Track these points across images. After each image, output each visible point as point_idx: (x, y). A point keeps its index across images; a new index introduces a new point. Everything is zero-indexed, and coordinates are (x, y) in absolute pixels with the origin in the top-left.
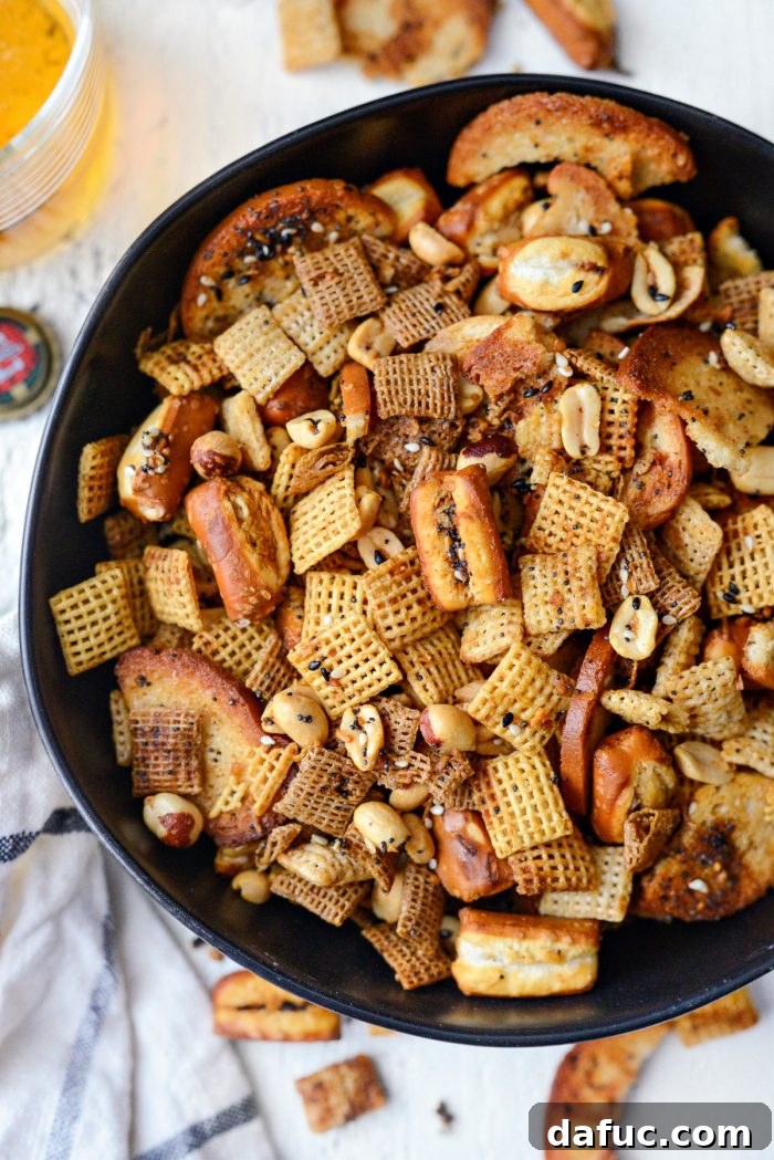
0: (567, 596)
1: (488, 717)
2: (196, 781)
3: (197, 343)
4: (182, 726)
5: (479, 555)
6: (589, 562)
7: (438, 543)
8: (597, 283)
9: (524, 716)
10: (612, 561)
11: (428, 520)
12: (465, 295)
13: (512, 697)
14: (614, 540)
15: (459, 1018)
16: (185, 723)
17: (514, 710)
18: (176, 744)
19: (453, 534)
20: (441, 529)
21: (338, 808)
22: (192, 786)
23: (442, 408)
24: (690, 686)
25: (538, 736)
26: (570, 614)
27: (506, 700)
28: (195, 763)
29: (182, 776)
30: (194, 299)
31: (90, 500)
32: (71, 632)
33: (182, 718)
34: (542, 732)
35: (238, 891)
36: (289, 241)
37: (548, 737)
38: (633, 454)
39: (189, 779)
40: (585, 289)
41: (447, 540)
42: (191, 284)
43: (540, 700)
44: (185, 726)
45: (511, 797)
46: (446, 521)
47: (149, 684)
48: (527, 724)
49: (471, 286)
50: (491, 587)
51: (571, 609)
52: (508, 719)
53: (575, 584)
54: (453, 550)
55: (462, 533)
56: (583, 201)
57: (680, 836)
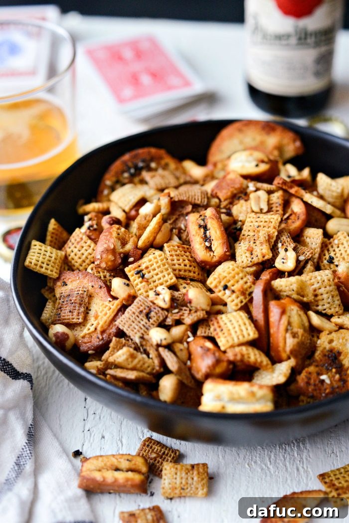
0: (254, 247)
1: (216, 287)
2: (81, 317)
4: (80, 292)
5: (216, 232)
6: (265, 235)
7: (198, 231)
9: (233, 288)
10: (275, 239)
11: (194, 223)
13: (228, 278)
14: (275, 228)
16: (82, 291)
17: (229, 284)
18: (76, 300)
19: (205, 228)
20: (200, 226)
21: (144, 326)
22: (79, 319)
23: (201, 200)
24: (313, 278)
25: (239, 299)
26: (256, 253)
27: (225, 279)
28: (82, 309)
29: (75, 313)
30: (102, 192)
33: (81, 289)
34: (242, 298)
36: (141, 169)
37: (244, 301)
38: (282, 212)
39: (78, 315)
41: (202, 230)
42: (102, 186)
43: (241, 282)
44: (82, 292)
46: (202, 223)
47: (66, 285)
48: (233, 292)
50: (221, 244)
51: (256, 251)
52: (226, 287)
53: (258, 242)
54: (205, 233)
55: (209, 226)
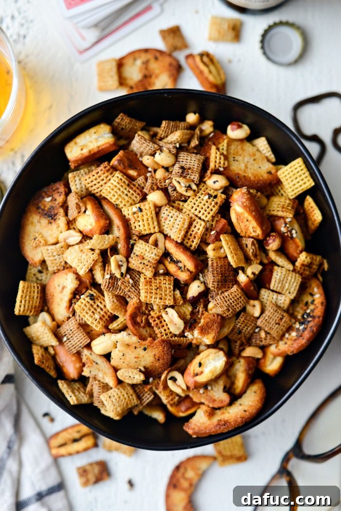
3: (308, 275)
8: (194, 370)
12: (233, 343)
15: (96, 114)
31: (309, 204)
32: (302, 170)
35: (195, 114)
40: (198, 365)
45: (126, 192)
49: (233, 346)
56: (214, 396)
57: (64, 211)
